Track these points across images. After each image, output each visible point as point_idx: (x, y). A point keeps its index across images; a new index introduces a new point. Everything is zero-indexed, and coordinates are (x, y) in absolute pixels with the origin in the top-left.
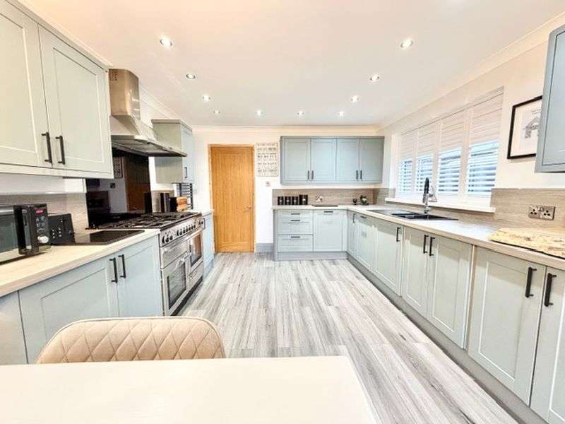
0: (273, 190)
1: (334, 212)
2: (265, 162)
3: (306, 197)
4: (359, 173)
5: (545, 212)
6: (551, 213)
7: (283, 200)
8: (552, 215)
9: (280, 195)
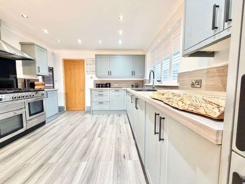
0: (94, 81)
1: (120, 91)
2: (90, 67)
3: (110, 84)
4: (133, 72)
5: (197, 83)
6: (200, 84)
7: (98, 86)
8: (200, 85)
9: (97, 83)
